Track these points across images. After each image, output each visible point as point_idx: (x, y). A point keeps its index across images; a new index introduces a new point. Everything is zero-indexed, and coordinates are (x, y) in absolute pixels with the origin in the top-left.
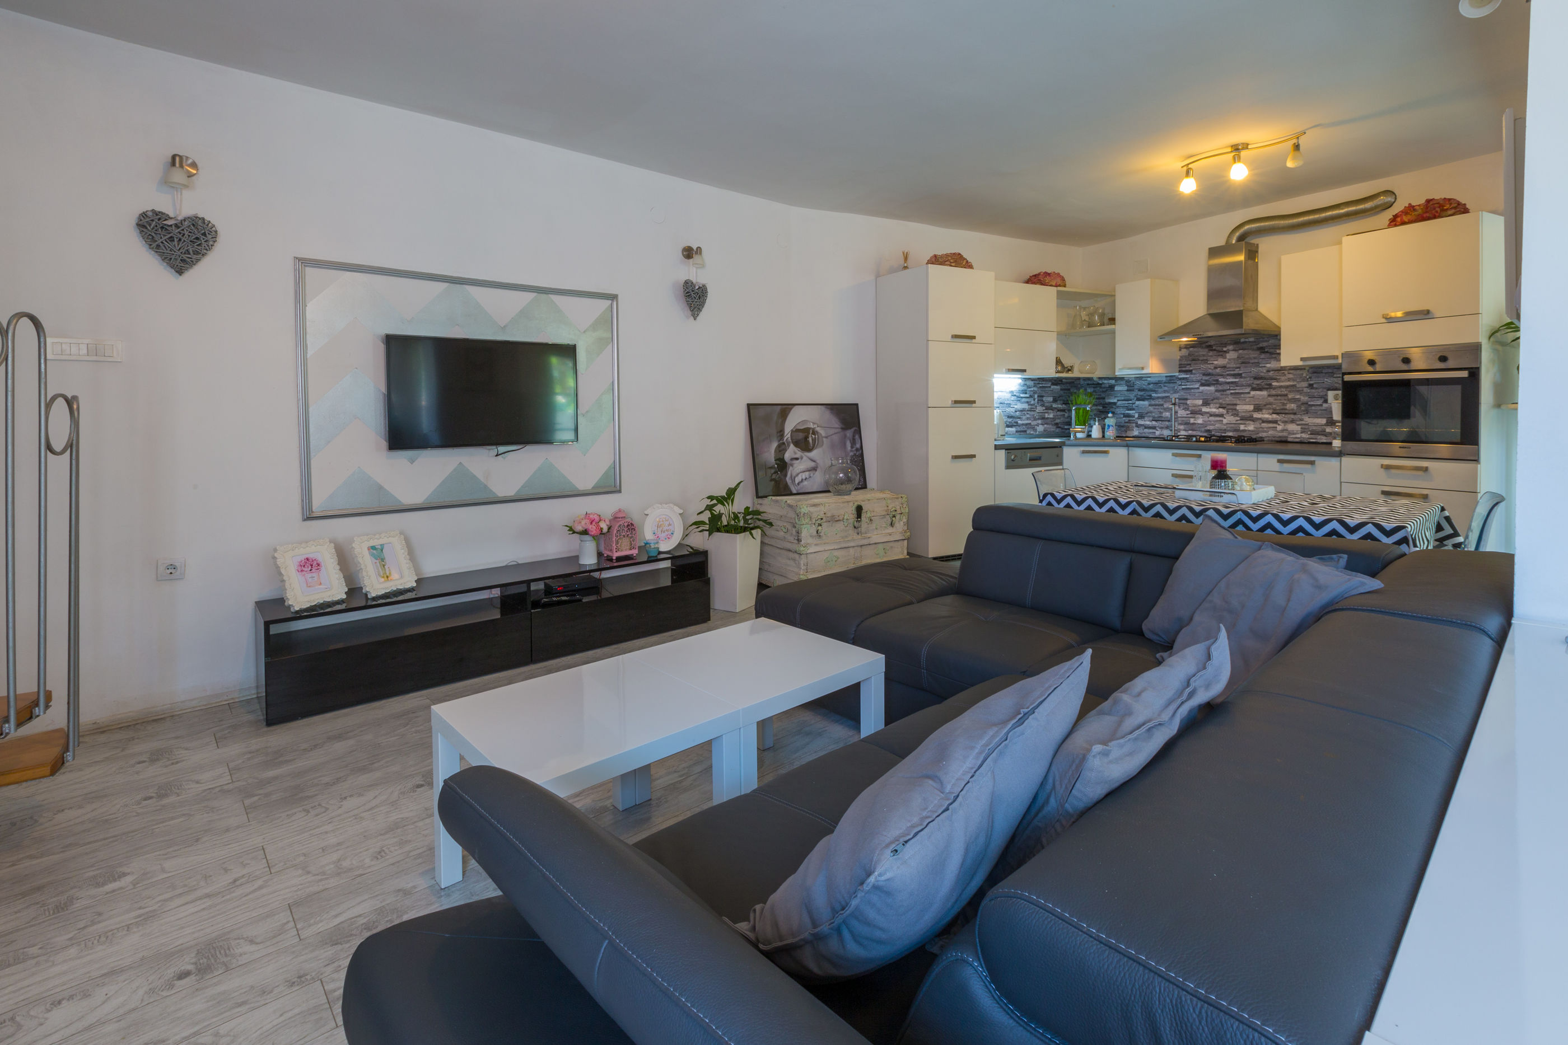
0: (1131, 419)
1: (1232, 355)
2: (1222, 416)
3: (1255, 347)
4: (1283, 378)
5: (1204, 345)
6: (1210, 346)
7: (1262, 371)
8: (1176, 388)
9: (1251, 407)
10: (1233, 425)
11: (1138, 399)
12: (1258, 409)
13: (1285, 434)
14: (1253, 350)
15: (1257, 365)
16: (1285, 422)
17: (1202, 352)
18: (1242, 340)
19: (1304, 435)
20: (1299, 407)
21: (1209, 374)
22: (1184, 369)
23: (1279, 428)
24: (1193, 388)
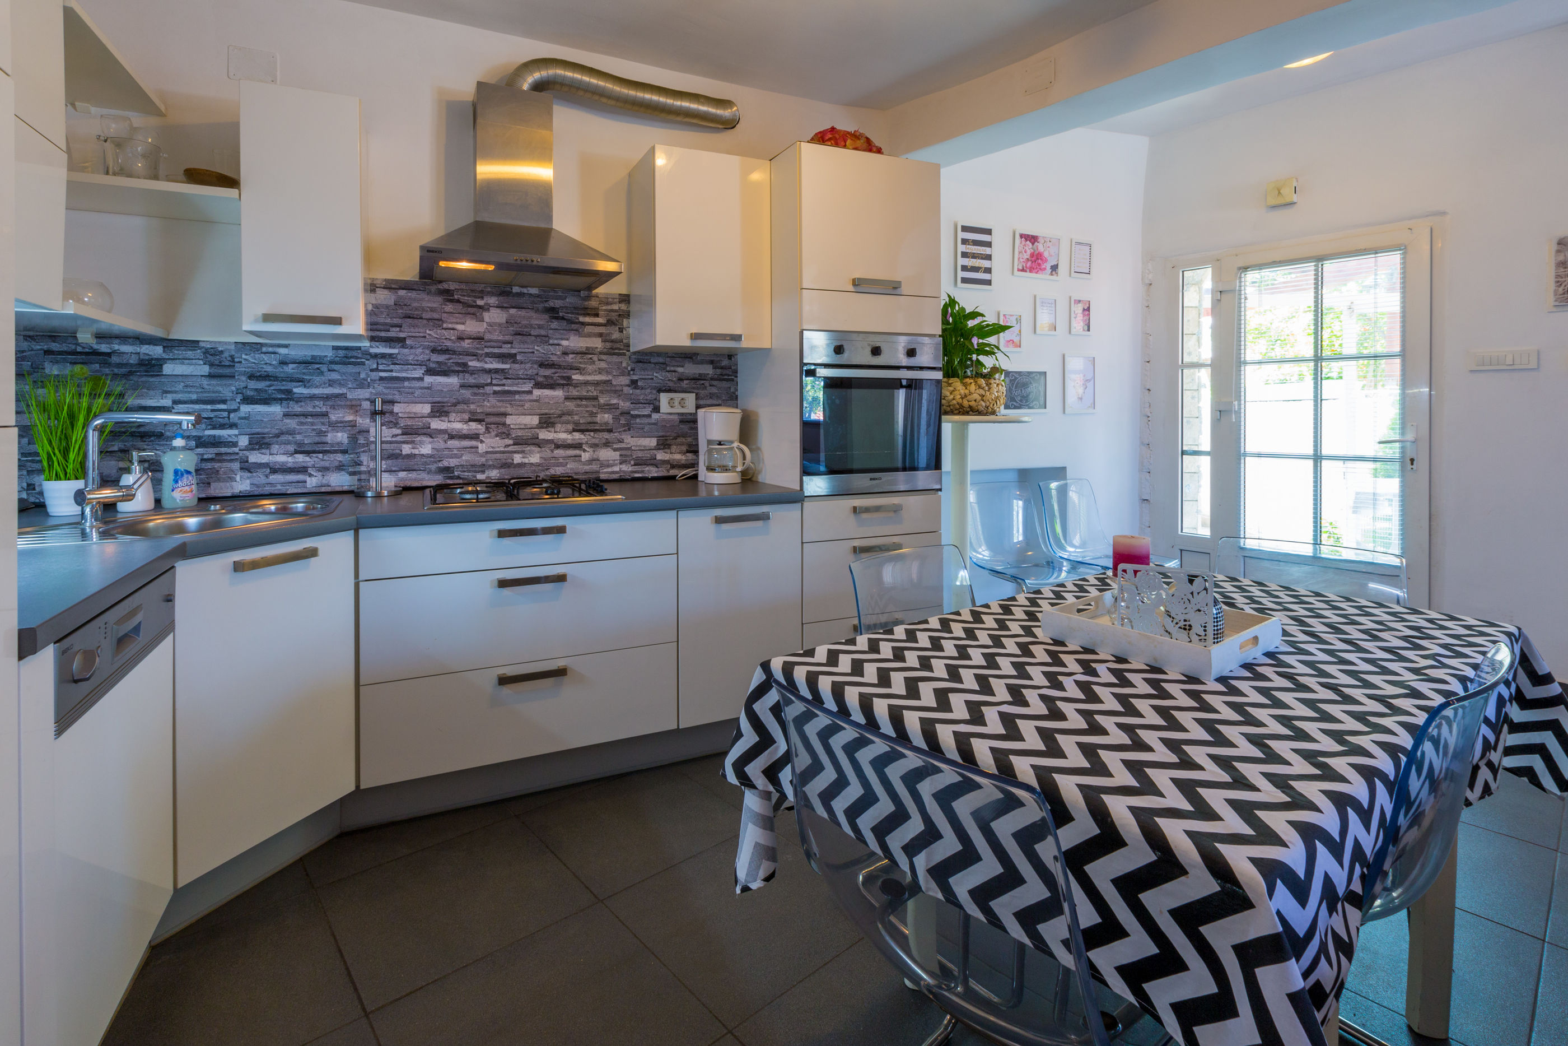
0: (223, 450)
1: (495, 316)
2: (475, 437)
3: (541, 306)
4: (590, 368)
5: (433, 288)
6: (447, 292)
7: (553, 353)
8: (363, 376)
9: (535, 420)
10: (498, 456)
11: (248, 400)
12: (547, 422)
13: (595, 467)
14: (537, 311)
15: (544, 339)
16: (595, 446)
17: (429, 302)
18: (516, 289)
19: (625, 468)
20: (616, 419)
21: (446, 351)
22: (383, 334)
23: (585, 456)
24: (408, 379)
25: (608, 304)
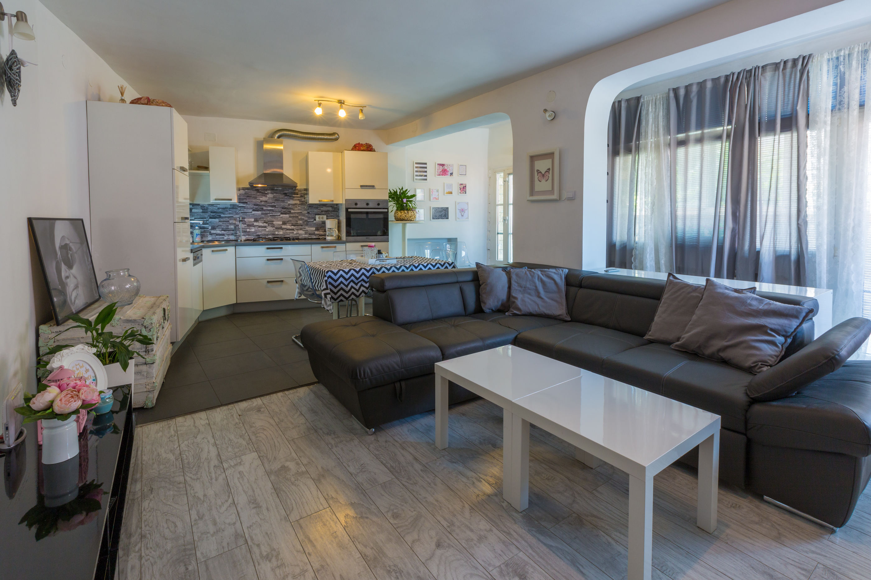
0: (205, 230)
1: (270, 195)
2: (265, 227)
3: (282, 193)
4: (296, 209)
5: (254, 189)
7: (286, 205)
8: (237, 212)
9: (281, 223)
10: (271, 232)
11: (211, 218)
12: (284, 223)
13: (298, 235)
14: (281, 194)
15: (283, 201)
16: (297, 230)
17: (253, 192)
18: (275, 188)
19: (306, 236)
20: (303, 222)
21: (257, 205)
22: (242, 201)
23: (295, 232)
24: (248, 212)
25: (301, 191)
